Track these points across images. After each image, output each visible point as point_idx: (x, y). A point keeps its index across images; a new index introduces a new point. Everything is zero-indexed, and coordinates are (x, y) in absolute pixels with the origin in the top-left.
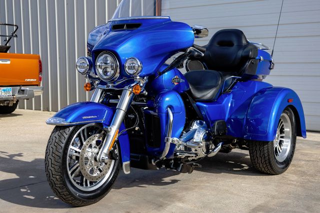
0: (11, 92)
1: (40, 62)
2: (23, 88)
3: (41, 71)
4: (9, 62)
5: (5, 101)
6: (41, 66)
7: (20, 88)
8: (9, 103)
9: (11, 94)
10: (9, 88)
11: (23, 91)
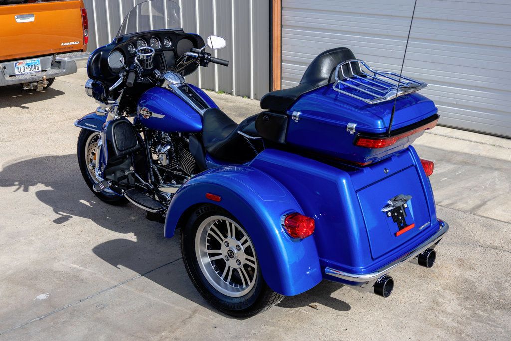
0: (40, 66)
1: (84, 12)
2: (58, 58)
3: (86, 27)
4: (32, 20)
5: (31, 83)
6: (85, 18)
7: (54, 59)
8: (36, 87)
9: (40, 69)
10: (36, 60)
11: (59, 63)
